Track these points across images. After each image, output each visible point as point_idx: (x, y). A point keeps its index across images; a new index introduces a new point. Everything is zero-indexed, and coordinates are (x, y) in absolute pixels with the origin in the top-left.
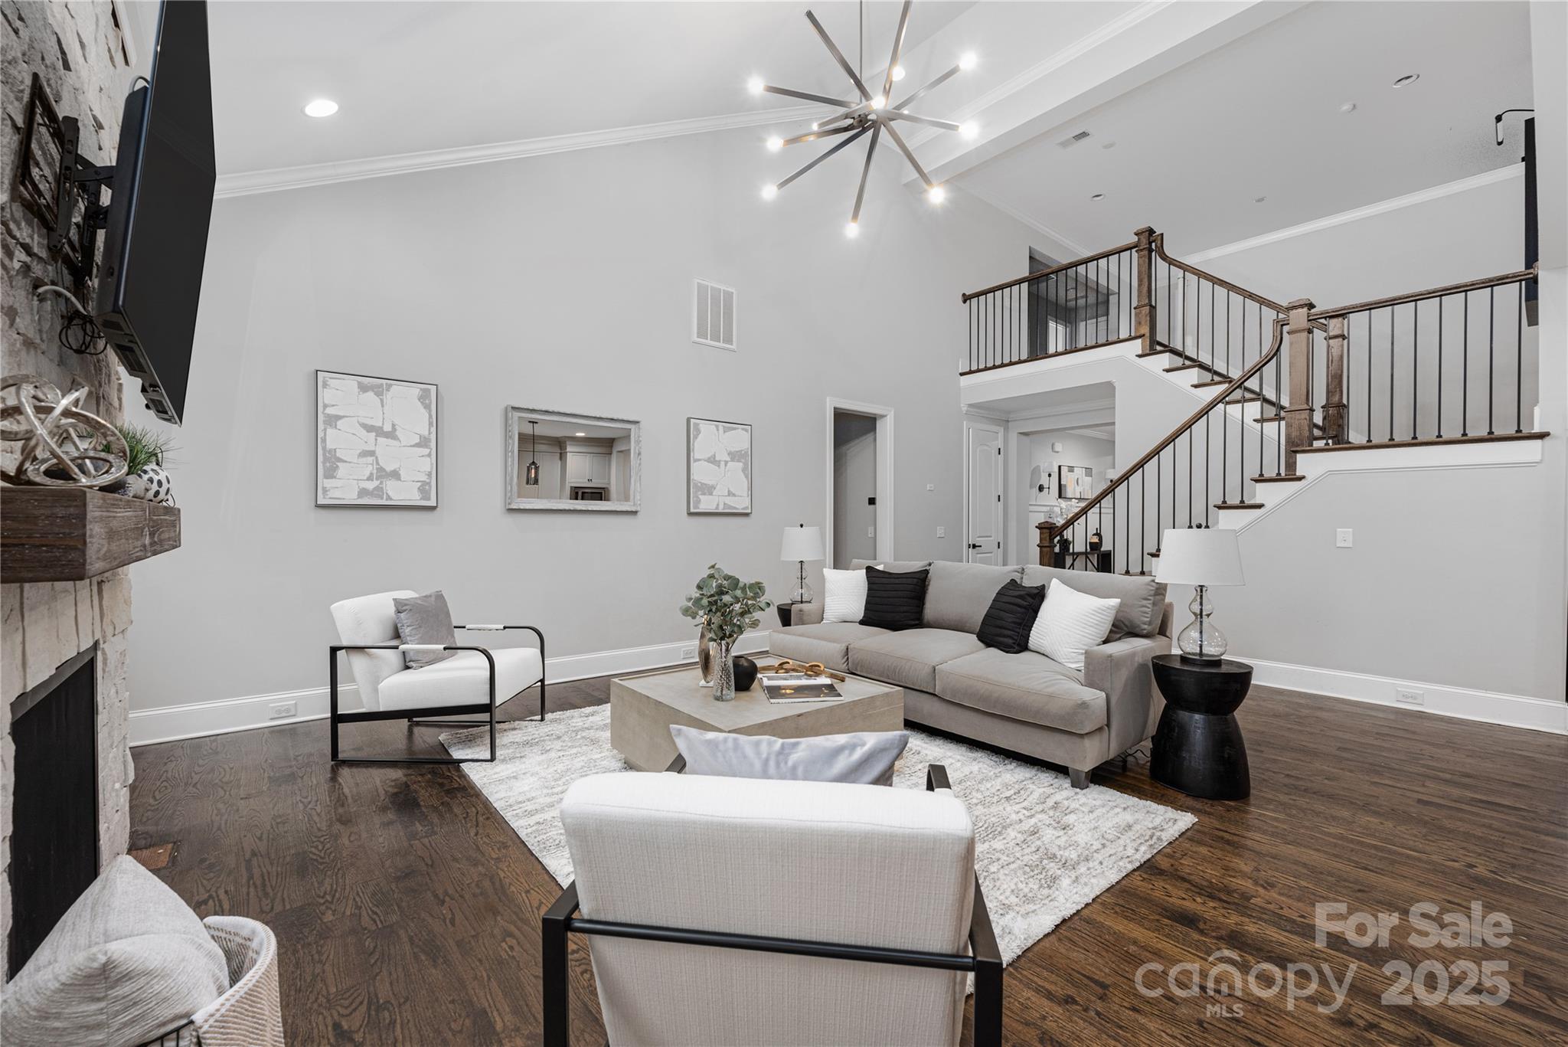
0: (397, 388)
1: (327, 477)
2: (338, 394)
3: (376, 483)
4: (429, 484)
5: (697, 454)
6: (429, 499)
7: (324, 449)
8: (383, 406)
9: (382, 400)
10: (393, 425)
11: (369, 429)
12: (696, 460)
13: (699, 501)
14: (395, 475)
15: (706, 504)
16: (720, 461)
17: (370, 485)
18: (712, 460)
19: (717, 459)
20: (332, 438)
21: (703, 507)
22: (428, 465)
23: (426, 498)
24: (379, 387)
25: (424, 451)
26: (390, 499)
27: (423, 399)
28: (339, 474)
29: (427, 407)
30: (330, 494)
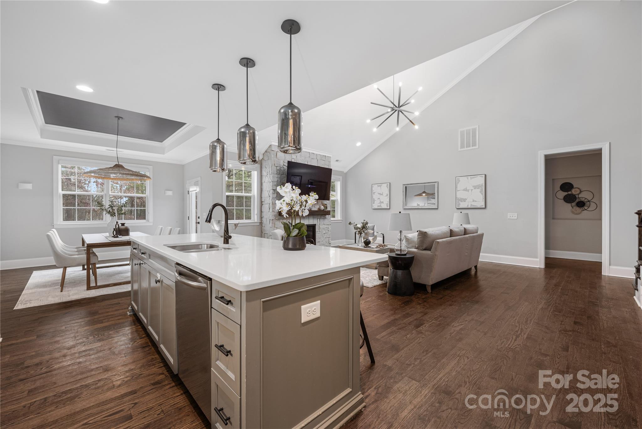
0: (383, 185)
2: (375, 188)
3: (380, 204)
4: (388, 204)
5: (458, 189)
7: (373, 198)
8: (381, 189)
10: (383, 193)
11: (379, 194)
12: (458, 191)
13: (459, 204)
14: (383, 202)
15: (463, 205)
16: (469, 190)
17: (379, 205)
18: (466, 190)
19: (467, 189)
20: (374, 196)
21: (461, 207)
22: (388, 200)
23: (387, 207)
24: (380, 185)
25: (387, 197)
26: (382, 207)
27: (387, 186)
28: (375, 203)
29: (388, 188)
30: (374, 207)
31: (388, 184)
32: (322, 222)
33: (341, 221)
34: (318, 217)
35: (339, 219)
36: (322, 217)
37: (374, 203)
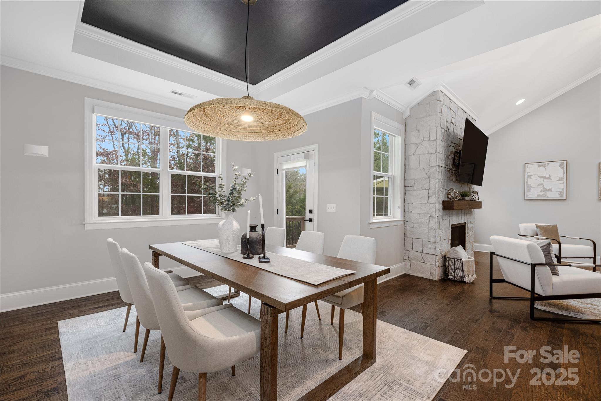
0: (551, 164)
1: (528, 192)
2: (532, 169)
3: (543, 193)
4: (563, 192)
6: (562, 197)
7: (527, 184)
8: (546, 170)
9: (546, 169)
10: (550, 176)
11: (541, 177)
14: (550, 190)
17: (541, 194)
20: (530, 181)
22: (563, 186)
24: (544, 165)
25: (561, 182)
26: (547, 197)
27: (561, 166)
28: (531, 191)
30: (529, 196)
31: (562, 163)
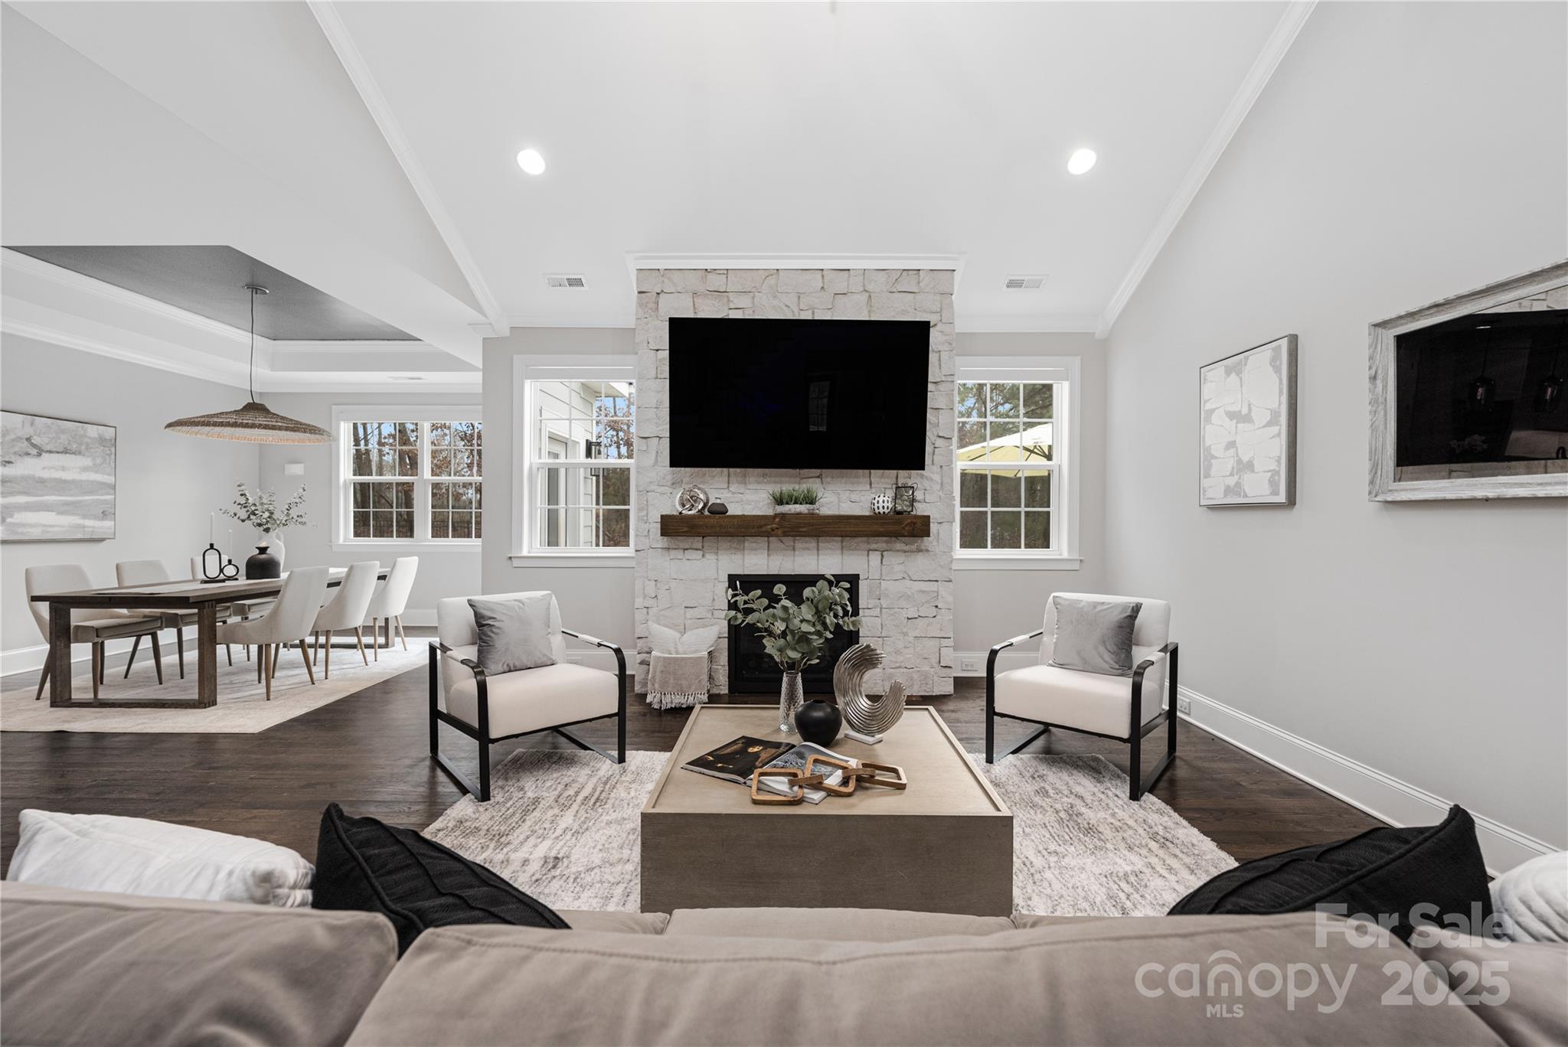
0: (1254, 358)
1: (1204, 477)
2: (1212, 386)
3: (1236, 479)
4: (1278, 473)
6: (1278, 493)
7: (1204, 445)
8: (1241, 386)
9: (1240, 379)
10: (1249, 406)
11: (1232, 415)
14: (1251, 468)
17: (1232, 481)
20: (1209, 435)
22: (1279, 447)
23: (1275, 493)
24: (1240, 364)
25: (1275, 429)
26: (1246, 496)
27: (1274, 360)
28: (1213, 472)
29: (1277, 370)
30: (1209, 494)
31: (1279, 348)
32: (898, 568)
33: (1077, 566)
34: (874, 546)
35: (1065, 555)
36: (899, 546)
37: (1207, 476)
